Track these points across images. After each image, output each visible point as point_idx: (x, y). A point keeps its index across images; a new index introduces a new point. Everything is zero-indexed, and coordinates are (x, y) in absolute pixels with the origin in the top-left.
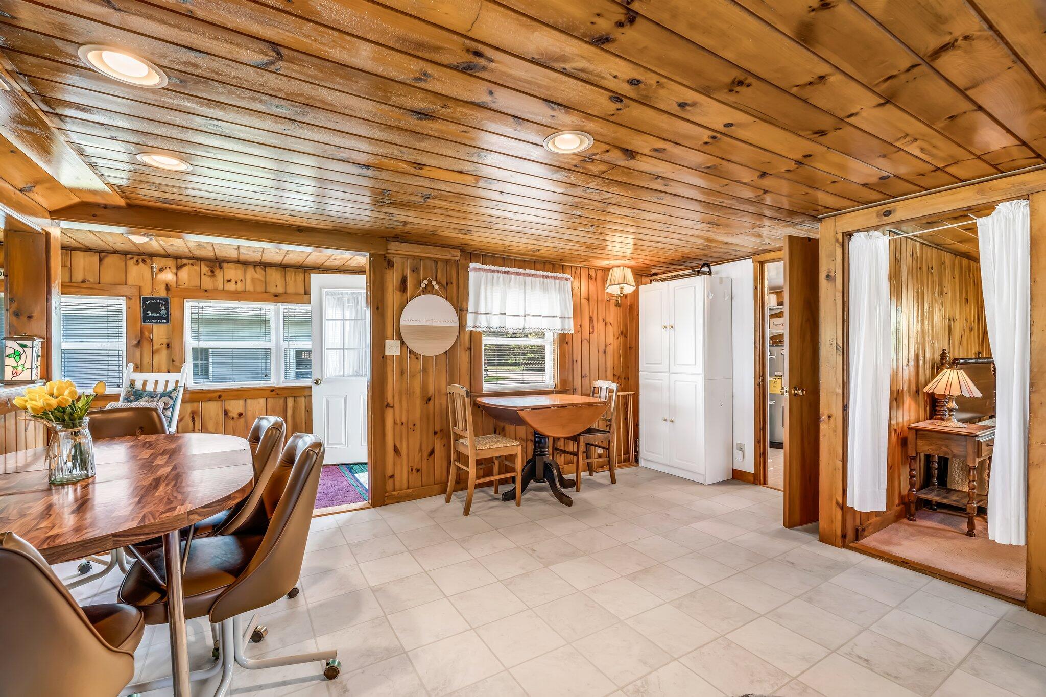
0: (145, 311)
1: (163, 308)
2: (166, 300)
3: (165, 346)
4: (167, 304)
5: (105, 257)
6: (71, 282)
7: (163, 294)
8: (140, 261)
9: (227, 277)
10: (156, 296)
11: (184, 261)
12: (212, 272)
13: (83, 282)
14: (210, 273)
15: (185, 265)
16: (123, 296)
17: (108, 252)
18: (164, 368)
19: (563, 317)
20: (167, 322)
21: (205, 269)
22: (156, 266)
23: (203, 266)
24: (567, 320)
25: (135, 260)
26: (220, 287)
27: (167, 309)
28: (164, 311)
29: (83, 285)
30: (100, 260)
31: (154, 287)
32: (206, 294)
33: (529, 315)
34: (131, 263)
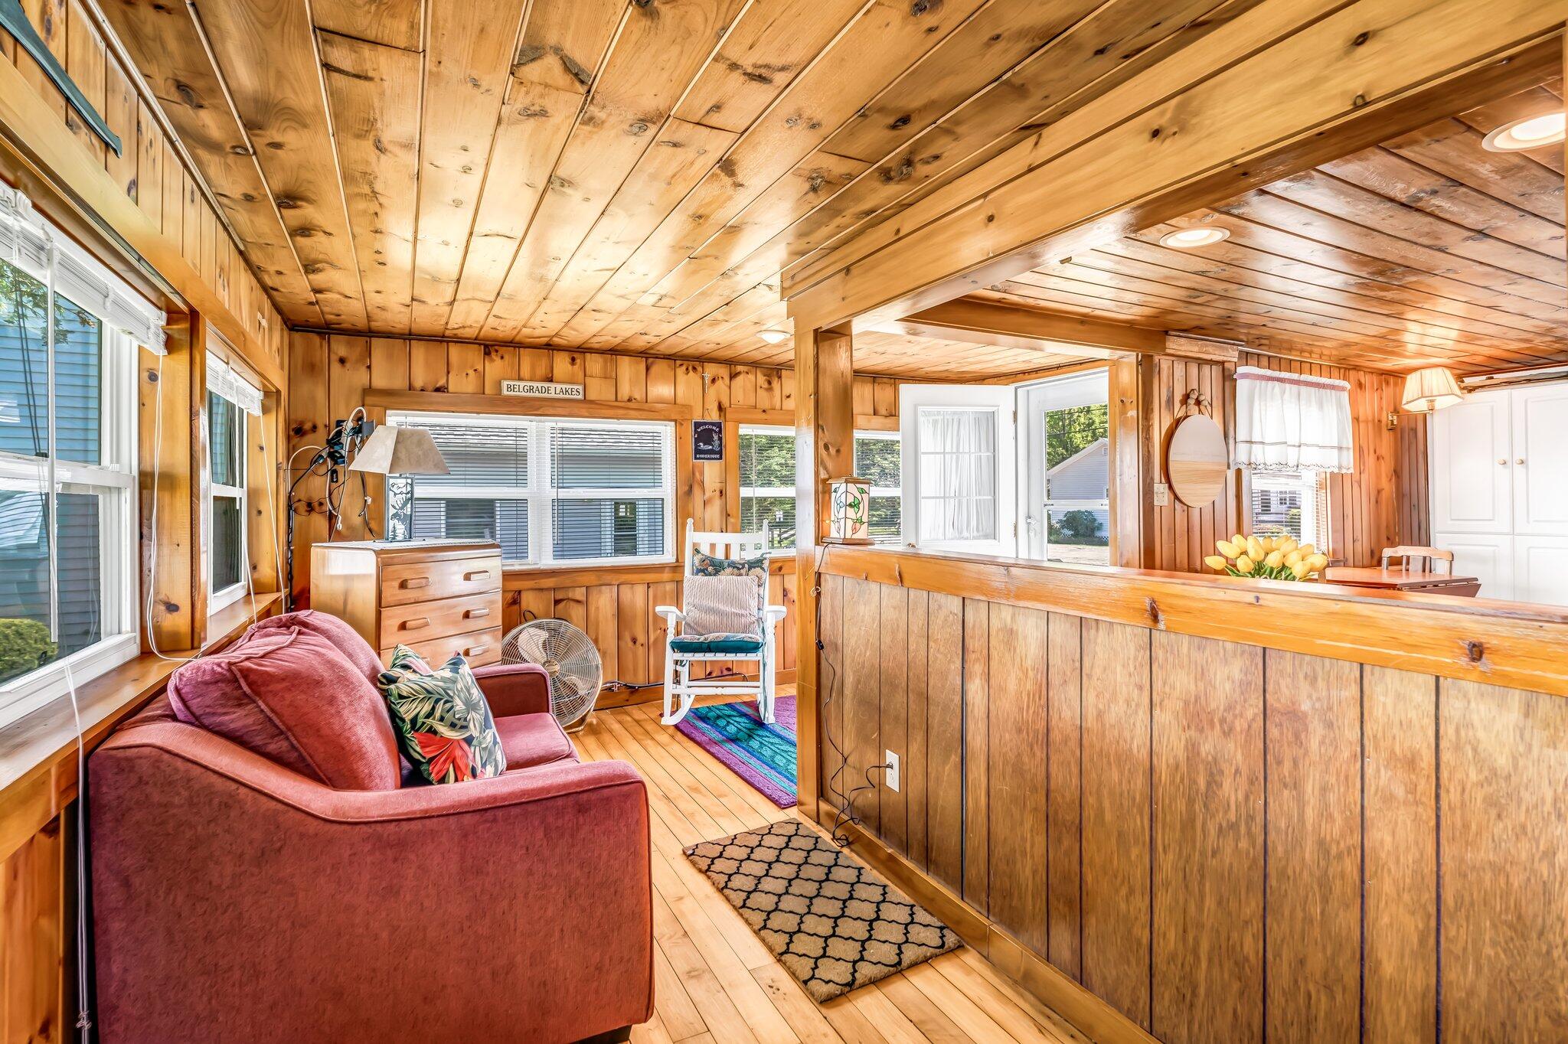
0: (697, 441)
1: (716, 437)
2: (719, 425)
3: (718, 493)
4: (720, 432)
5: (652, 363)
6: (616, 400)
7: (714, 416)
8: (690, 368)
9: (786, 392)
10: (708, 420)
11: (740, 368)
12: (770, 383)
13: (630, 400)
14: (766, 385)
15: (739, 373)
16: (671, 420)
17: (657, 357)
18: (717, 525)
19: (1340, 448)
20: (721, 458)
21: (761, 380)
22: (708, 376)
23: (759, 375)
24: (1345, 452)
25: (684, 368)
26: (778, 406)
27: (720, 439)
28: (717, 443)
29: (630, 405)
30: (648, 369)
31: (706, 407)
32: (764, 416)
33: (1306, 445)
34: (680, 371)
